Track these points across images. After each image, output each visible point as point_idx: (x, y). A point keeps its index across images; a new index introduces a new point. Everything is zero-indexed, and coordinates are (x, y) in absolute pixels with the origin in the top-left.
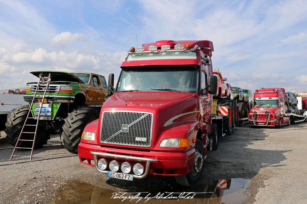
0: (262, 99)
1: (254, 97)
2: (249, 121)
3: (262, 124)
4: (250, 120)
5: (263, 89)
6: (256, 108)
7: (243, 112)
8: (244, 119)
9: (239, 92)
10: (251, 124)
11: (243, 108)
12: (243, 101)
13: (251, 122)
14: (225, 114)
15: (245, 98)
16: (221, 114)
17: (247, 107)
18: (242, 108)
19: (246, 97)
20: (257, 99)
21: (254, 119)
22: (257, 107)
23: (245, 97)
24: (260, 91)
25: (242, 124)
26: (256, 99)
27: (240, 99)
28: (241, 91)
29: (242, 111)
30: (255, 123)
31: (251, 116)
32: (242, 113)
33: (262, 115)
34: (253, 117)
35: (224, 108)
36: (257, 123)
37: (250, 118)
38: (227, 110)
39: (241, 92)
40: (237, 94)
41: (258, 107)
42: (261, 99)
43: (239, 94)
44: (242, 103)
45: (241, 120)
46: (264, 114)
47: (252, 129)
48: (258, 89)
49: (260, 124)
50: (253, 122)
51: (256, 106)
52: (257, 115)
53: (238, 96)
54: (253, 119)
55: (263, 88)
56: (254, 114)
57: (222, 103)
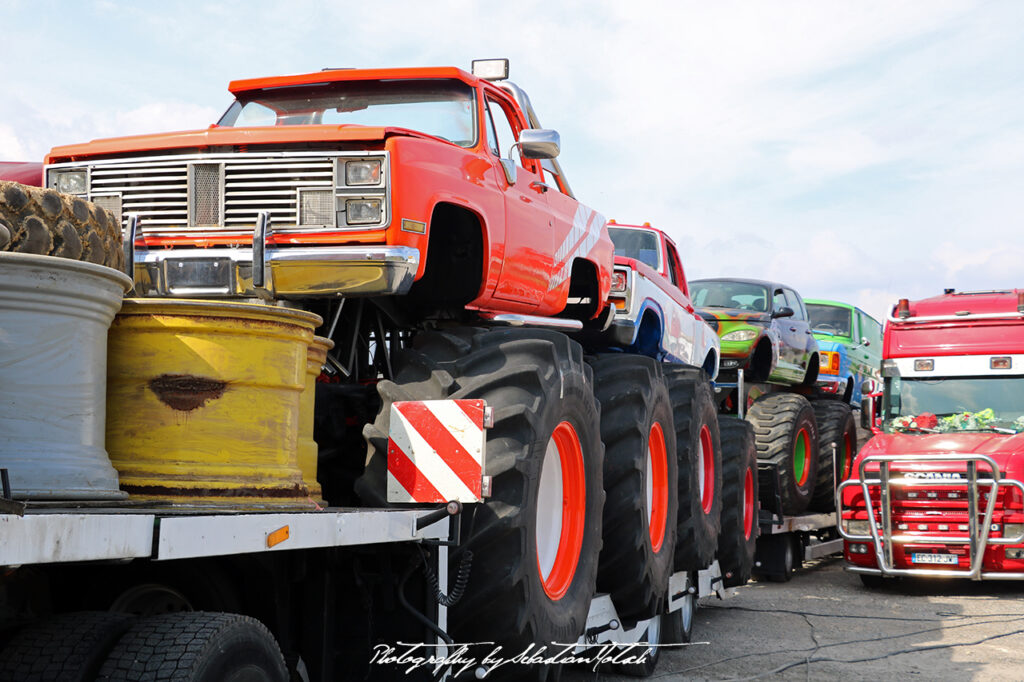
0: (944, 366)
1: (887, 356)
2: (848, 543)
3: (943, 559)
4: (851, 531)
5: (950, 298)
6: (900, 440)
7: (802, 467)
8: (808, 523)
9: (776, 316)
10: (860, 560)
11: (801, 432)
12: (809, 387)
13: (858, 543)
14: (454, 490)
15: (824, 365)
16: (410, 489)
17: (839, 428)
18: (791, 434)
19: (836, 357)
20: (906, 367)
21: (878, 519)
22: (908, 430)
23: (830, 357)
24: (927, 307)
25: (799, 557)
26: (895, 370)
27: (786, 367)
28: (794, 307)
29: (789, 464)
30: (886, 552)
31: (861, 496)
32: (791, 474)
33: (942, 493)
34: (876, 507)
35: (448, 412)
36: (902, 555)
37: (853, 518)
38: (472, 439)
39: (789, 313)
40: (756, 330)
41: (913, 431)
42: (932, 366)
43: (774, 332)
44: (794, 399)
45: (784, 529)
46: (957, 480)
47: (865, 601)
48: (914, 298)
49: (926, 559)
50: (870, 545)
51: (897, 422)
52: (898, 494)
53: (763, 345)
54: (875, 526)
55: (949, 292)
56: (878, 481)
57: (457, 373)
